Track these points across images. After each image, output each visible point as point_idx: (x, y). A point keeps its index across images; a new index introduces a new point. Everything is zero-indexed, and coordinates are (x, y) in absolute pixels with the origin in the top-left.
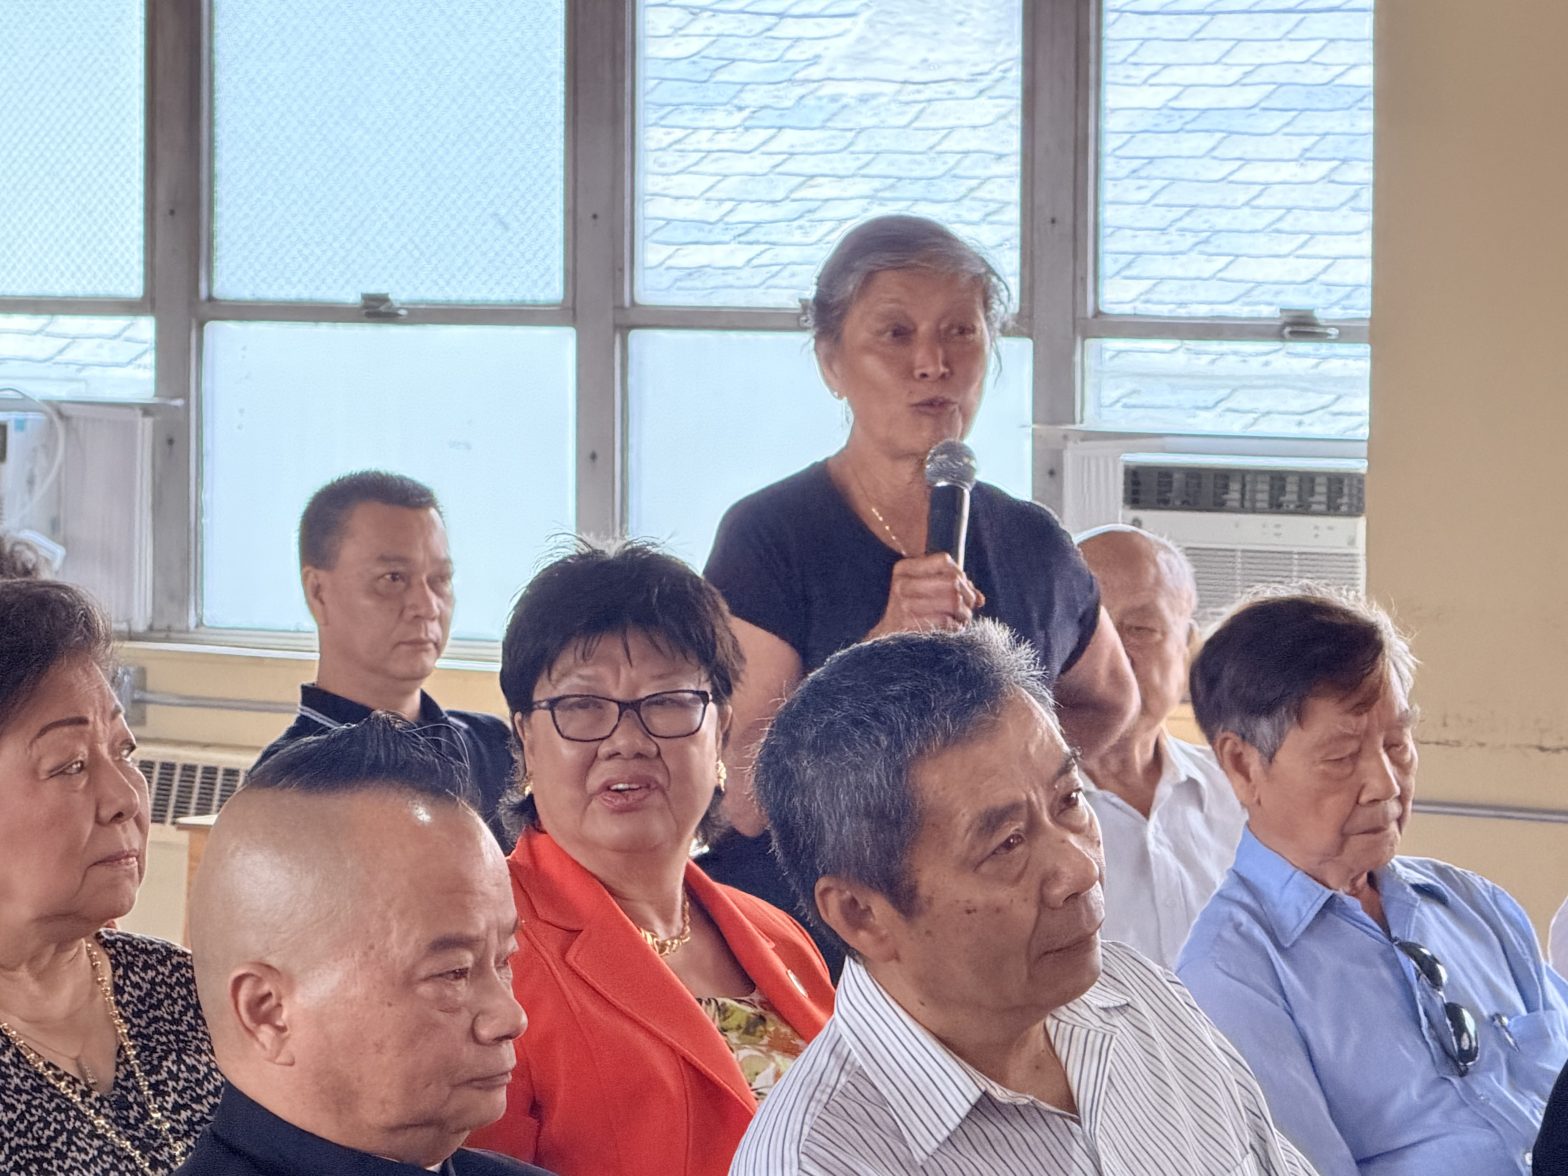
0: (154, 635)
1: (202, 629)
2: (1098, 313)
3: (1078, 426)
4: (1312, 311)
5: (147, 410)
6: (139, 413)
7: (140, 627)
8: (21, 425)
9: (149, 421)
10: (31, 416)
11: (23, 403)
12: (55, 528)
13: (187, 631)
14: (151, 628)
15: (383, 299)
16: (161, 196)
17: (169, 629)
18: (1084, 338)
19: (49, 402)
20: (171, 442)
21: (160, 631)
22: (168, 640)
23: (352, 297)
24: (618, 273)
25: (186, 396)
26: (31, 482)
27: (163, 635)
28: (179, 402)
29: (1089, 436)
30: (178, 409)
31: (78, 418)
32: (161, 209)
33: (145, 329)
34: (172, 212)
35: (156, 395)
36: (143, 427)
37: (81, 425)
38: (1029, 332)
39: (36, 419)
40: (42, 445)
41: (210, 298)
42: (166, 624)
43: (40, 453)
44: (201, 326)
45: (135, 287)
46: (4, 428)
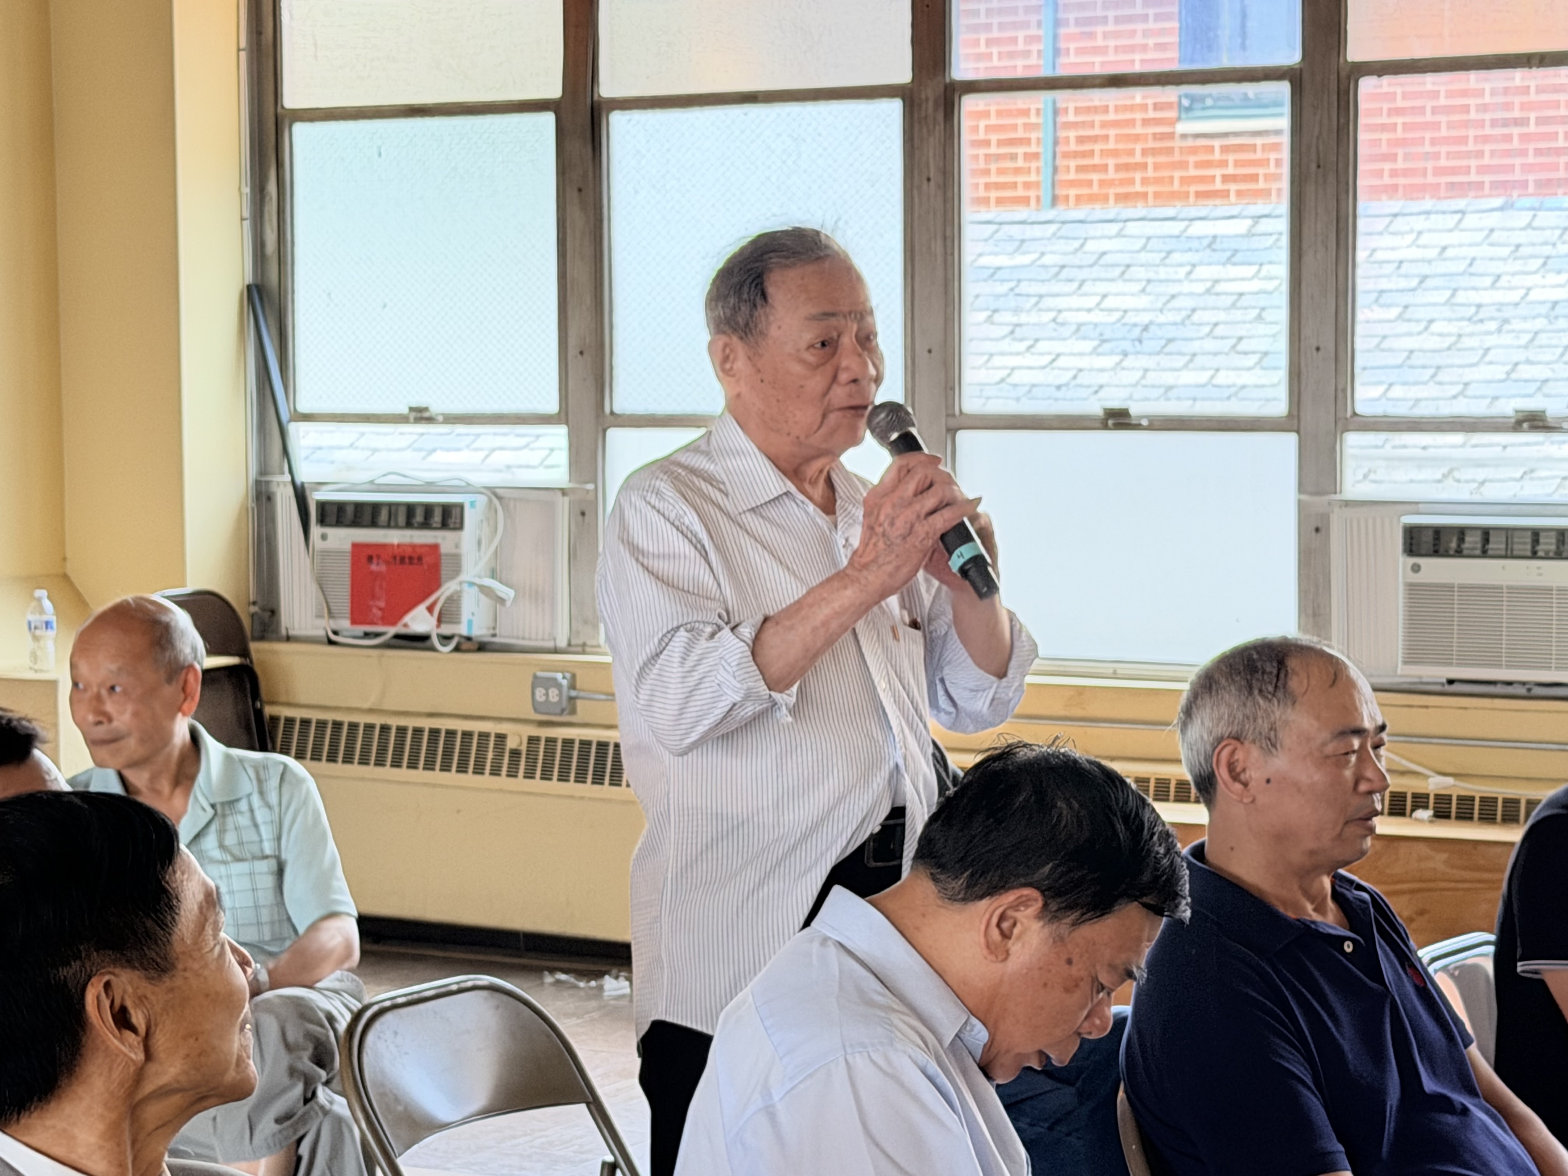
0: (571, 649)
2: (1355, 414)
3: (1338, 497)
4: (1544, 412)
5: (564, 492)
6: (559, 494)
7: (562, 643)
8: (472, 504)
9: (566, 499)
10: (478, 497)
11: (468, 489)
12: (493, 575)
14: (569, 645)
16: (572, 341)
17: (584, 645)
18: (1342, 432)
19: (485, 487)
20: (583, 514)
21: (577, 646)
22: (584, 653)
24: (950, 392)
25: (595, 483)
26: (479, 543)
27: (580, 649)
28: (591, 486)
29: (1347, 503)
30: (588, 491)
31: (510, 499)
32: (572, 352)
33: (558, 435)
34: (581, 353)
35: (570, 481)
36: (563, 505)
37: (512, 504)
38: (1296, 428)
39: (482, 500)
40: (488, 519)
41: (612, 413)
42: (580, 642)
43: (485, 524)
44: (604, 431)
45: (552, 406)
46: (461, 507)
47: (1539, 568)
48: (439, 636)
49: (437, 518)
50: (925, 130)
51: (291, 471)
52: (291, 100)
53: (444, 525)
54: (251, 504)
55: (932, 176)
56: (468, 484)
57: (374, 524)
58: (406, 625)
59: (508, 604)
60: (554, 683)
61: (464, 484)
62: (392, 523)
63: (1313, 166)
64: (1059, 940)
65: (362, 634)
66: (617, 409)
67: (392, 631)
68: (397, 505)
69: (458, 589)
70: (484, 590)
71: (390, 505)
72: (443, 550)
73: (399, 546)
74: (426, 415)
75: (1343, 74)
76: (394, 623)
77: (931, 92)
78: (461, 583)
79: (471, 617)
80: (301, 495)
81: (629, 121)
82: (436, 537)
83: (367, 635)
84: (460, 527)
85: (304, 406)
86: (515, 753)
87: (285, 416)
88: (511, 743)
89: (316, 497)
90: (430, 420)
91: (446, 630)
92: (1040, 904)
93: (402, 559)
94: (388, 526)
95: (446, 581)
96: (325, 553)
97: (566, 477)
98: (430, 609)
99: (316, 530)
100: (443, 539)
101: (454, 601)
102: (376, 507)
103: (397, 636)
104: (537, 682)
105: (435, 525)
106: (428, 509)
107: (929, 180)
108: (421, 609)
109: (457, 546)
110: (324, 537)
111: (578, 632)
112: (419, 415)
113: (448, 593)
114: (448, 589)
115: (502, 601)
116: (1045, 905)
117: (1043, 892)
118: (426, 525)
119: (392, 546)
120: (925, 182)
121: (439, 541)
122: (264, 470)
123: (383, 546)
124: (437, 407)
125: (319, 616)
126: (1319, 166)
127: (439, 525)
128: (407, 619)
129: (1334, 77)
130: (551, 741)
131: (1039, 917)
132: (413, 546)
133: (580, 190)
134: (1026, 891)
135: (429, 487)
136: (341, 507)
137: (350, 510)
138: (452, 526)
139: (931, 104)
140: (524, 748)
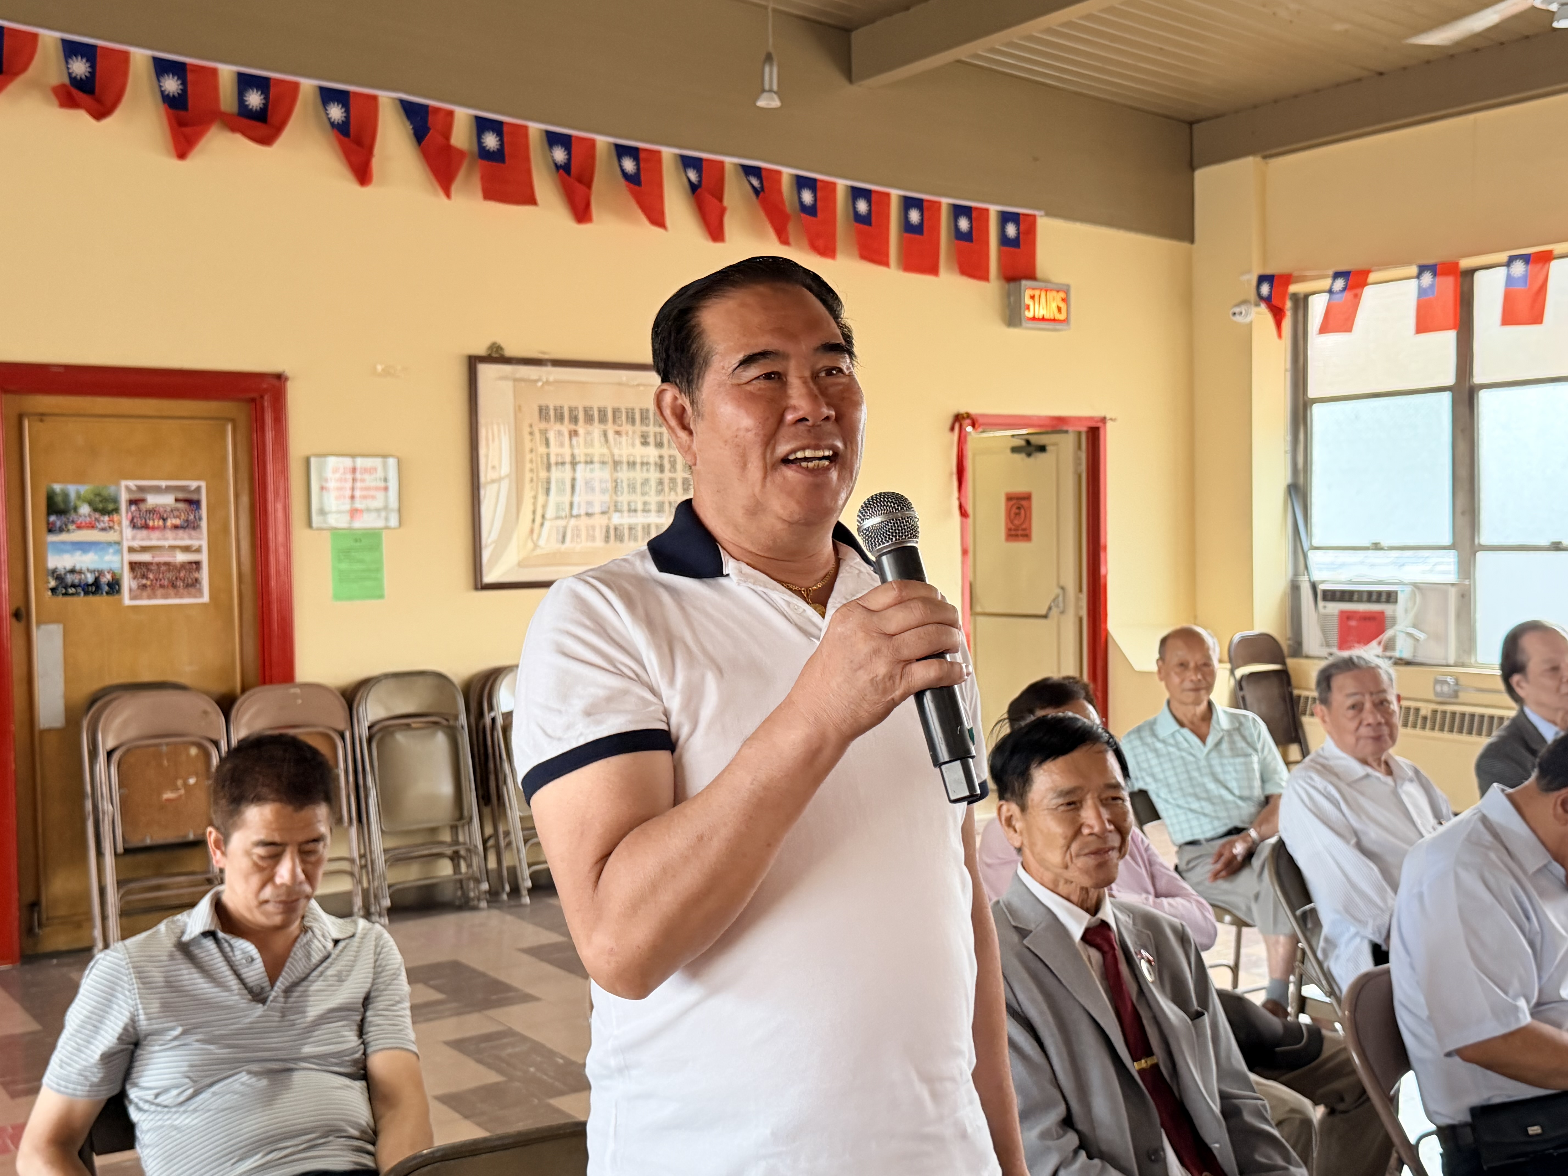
1: (1477, 664)
5: (1453, 584)
6: (1450, 586)
7: (1451, 662)
8: (1403, 591)
9: (1454, 589)
10: (1406, 587)
11: (1401, 583)
12: (1415, 626)
13: (1472, 664)
14: (1456, 663)
16: (1459, 509)
17: (1463, 663)
19: (1410, 583)
20: (1464, 596)
22: (1463, 667)
23: (1544, 542)
25: (1470, 580)
26: (1406, 610)
27: (1461, 665)
28: (1466, 582)
30: (1466, 585)
31: (1423, 589)
32: (1459, 512)
33: (1451, 556)
34: (1463, 512)
35: (1456, 579)
36: (1453, 592)
37: (1424, 591)
39: (1408, 589)
40: (1411, 599)
41: (1479, 544)
42: (1462, 661)
43: (1409, 601)
44: (1475, 554)
45: (1448, 541)
46: (1396, 592)
49: (1384, 598)
51: (1308, 575)
52: (1312, 393)
53: (1388, 601)
54: (1289, 590)
56: (1401, 581)
57: (1351, 601)
59: (1422, 642)
60: (1446, 682)
61: (1398, 581)
62: (1360, 600)
66: (1482, 542)
68: (1363, 591)
69: (1395, 633)
70: (1409, 634)
71: (1360, 591)
72: (1387, 614)
73: (1364, 611)
74: (1379, 546)
78: (1396, 631)
79: (1402, 648)
80: (1314, 587)
81: (1490, 394)
82: (1383, 608)
84: (1396, 602)
85: (1315, 543)
86: (1425, 718)
87: (1306, 547)
88: (1423, 712)
89: (1321, 587)
90: (1382, 549)
93: (1365, 618)
94: (1358, 602)
95: (1388, 630)
96: (1326, 616)
97: (1455, 577)
98: (1377, 645)
99: (1321, 604)
100: (1387, 609)
101: (1392, 639)
102: (1352, 592)
104: (1437, 682)
105: (1382, 602)
106: (1379, 593)
108: (1374, 643)
109: (1394, 612)
110: (1325, 607)
111: (1461, 657)
112: (1376, 546)
113: (1389, 636)
114: (1389, 633)
115: (1419, 640)
118: (1378, 601)
119: (1360, 611)
121: (1385, 609)
122: (1296, 574)
123: (1356, 612)
124: (1384, 543)
125: (1322, 645)
127: (1385, 602)
130: (1444, 713)
132: (1371, 612)
133: (1463, 431)
135: (1380, 582)
136: (1334, 592)
137: (1338, 595)
138: (1391, 602)
140: (1429, 715)
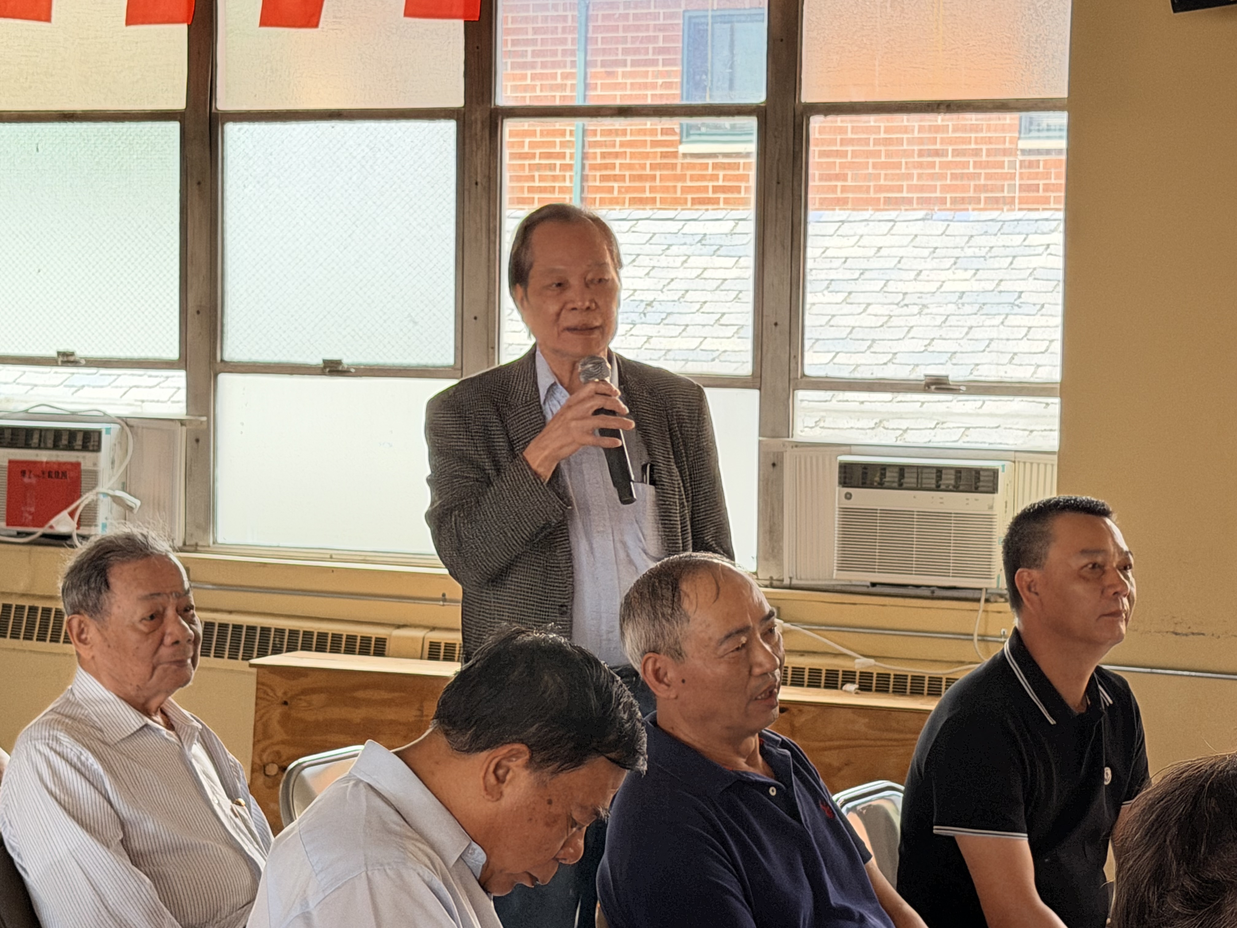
0: (186, 548)
1: (216, 545)
2: (804, 375)
3: (790, 439)
4: (947, 377)
5: (182, 422)
6: (178, 424)
7: (179, 543)
8: (108, 431)
9: (184, 428)
10: (112, 426)
11: (106, 418)
12: (124, 488)
13: (209, 546)
14: (184, 544)
15: (339, 363)
16: (191, 304)
17: (197, 545)
18: (794, 390)
19: (119, 418)
20: (197, 441)
21: (191, 546)
22: (196, 551)
23: (317, 360)
24: (490, 350)
25: (208, 416)
26: (113, 463)
27: (193, 549)
28: (204, 419)
29: (797, 445)
30: (202, 422)
31: (138, 427)
32: (191, 311)
33: (179, 378)
34: (198, 312)
35: (187, 414)
36: (182, 433)
37: (139, 431)
38: (758, 384)
39: (115, 427)
40: (120, 443)
41: (222, 361)
42: (193, 542)
43: (118, 447)
44: (216, 376)
45: (173, 354)
46: (99, 433)
47: (941, 498)
48: (78, 535)
49: (79, 442)
50: (474, 145)
53: (85, 448)
55: (479, 180)
56: (105, 414)
57: (27, 446)
58: (51, 527)
59: (135, 511)
61: (102, 414)
62: (42, 445)
63: (774, 183)
64: (542, 785)
65: (15, 533)
66: (226, 358)
67: (40, 531)
68: (47, 430)
69: (95, 498)
70: (116, 499)
71: (41, 430)
72: (83, 467)
73: (47, 463)
74: (72, 359)
75: (798, 113)
76: (42, 526)
77: (479, 115)
78: (97, 494)
79: (104, 521)
81: (240, 129)
82: (78, 457)
83: (19, 534)
84: (97, 448)
90: (75, 363)
91: (84, 531)
92: (527, 757)
93: (50, 473)
94: (39, 447)
95: (85, 493)
97: (184, 411)
98: (72, 514)
100: (85, 459)
101: (92, 508)
102: (29, 432)
103: (44, 536)
105: (76, 447)
106: (72, 433)
107: (477, 184)
108: (65, 514)
109: (95, 464)
111: (192, 535)
112: (65, 359)
113: (86, 502)
114: (86, 498)
115: (131, 509)
116: (531, 758)
117: (529, 747)
118: (70, 447)
119: (41, 463)
120: (474, 185)
121: (80, 460)
123: (35, 463)
124: (81, 352)
126: (778, 183)
127: (80, 448)
128: (52, 522)
129: (790, 114)
131: (527, 766)
132: (60, 464)
133: (199, 183)
134: (517, 746)
135: (73, 416)
136: (2, 431)
137: (7, 434)
138: (91, 448)
139: (479, 125)
